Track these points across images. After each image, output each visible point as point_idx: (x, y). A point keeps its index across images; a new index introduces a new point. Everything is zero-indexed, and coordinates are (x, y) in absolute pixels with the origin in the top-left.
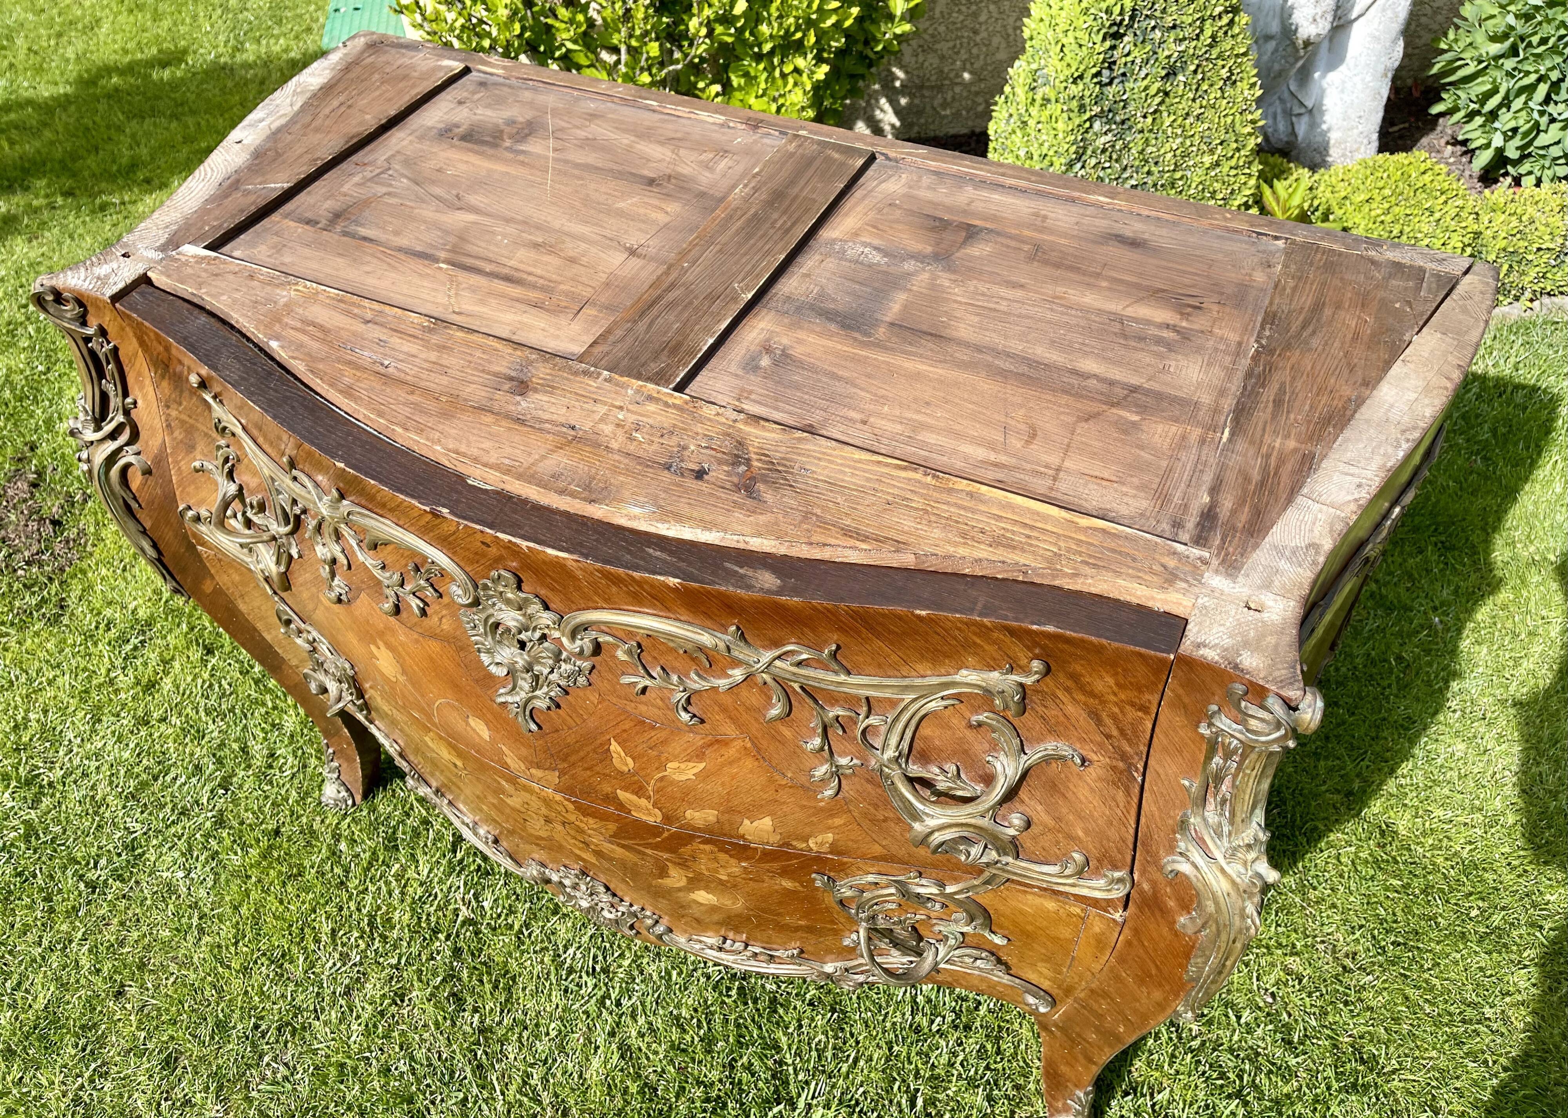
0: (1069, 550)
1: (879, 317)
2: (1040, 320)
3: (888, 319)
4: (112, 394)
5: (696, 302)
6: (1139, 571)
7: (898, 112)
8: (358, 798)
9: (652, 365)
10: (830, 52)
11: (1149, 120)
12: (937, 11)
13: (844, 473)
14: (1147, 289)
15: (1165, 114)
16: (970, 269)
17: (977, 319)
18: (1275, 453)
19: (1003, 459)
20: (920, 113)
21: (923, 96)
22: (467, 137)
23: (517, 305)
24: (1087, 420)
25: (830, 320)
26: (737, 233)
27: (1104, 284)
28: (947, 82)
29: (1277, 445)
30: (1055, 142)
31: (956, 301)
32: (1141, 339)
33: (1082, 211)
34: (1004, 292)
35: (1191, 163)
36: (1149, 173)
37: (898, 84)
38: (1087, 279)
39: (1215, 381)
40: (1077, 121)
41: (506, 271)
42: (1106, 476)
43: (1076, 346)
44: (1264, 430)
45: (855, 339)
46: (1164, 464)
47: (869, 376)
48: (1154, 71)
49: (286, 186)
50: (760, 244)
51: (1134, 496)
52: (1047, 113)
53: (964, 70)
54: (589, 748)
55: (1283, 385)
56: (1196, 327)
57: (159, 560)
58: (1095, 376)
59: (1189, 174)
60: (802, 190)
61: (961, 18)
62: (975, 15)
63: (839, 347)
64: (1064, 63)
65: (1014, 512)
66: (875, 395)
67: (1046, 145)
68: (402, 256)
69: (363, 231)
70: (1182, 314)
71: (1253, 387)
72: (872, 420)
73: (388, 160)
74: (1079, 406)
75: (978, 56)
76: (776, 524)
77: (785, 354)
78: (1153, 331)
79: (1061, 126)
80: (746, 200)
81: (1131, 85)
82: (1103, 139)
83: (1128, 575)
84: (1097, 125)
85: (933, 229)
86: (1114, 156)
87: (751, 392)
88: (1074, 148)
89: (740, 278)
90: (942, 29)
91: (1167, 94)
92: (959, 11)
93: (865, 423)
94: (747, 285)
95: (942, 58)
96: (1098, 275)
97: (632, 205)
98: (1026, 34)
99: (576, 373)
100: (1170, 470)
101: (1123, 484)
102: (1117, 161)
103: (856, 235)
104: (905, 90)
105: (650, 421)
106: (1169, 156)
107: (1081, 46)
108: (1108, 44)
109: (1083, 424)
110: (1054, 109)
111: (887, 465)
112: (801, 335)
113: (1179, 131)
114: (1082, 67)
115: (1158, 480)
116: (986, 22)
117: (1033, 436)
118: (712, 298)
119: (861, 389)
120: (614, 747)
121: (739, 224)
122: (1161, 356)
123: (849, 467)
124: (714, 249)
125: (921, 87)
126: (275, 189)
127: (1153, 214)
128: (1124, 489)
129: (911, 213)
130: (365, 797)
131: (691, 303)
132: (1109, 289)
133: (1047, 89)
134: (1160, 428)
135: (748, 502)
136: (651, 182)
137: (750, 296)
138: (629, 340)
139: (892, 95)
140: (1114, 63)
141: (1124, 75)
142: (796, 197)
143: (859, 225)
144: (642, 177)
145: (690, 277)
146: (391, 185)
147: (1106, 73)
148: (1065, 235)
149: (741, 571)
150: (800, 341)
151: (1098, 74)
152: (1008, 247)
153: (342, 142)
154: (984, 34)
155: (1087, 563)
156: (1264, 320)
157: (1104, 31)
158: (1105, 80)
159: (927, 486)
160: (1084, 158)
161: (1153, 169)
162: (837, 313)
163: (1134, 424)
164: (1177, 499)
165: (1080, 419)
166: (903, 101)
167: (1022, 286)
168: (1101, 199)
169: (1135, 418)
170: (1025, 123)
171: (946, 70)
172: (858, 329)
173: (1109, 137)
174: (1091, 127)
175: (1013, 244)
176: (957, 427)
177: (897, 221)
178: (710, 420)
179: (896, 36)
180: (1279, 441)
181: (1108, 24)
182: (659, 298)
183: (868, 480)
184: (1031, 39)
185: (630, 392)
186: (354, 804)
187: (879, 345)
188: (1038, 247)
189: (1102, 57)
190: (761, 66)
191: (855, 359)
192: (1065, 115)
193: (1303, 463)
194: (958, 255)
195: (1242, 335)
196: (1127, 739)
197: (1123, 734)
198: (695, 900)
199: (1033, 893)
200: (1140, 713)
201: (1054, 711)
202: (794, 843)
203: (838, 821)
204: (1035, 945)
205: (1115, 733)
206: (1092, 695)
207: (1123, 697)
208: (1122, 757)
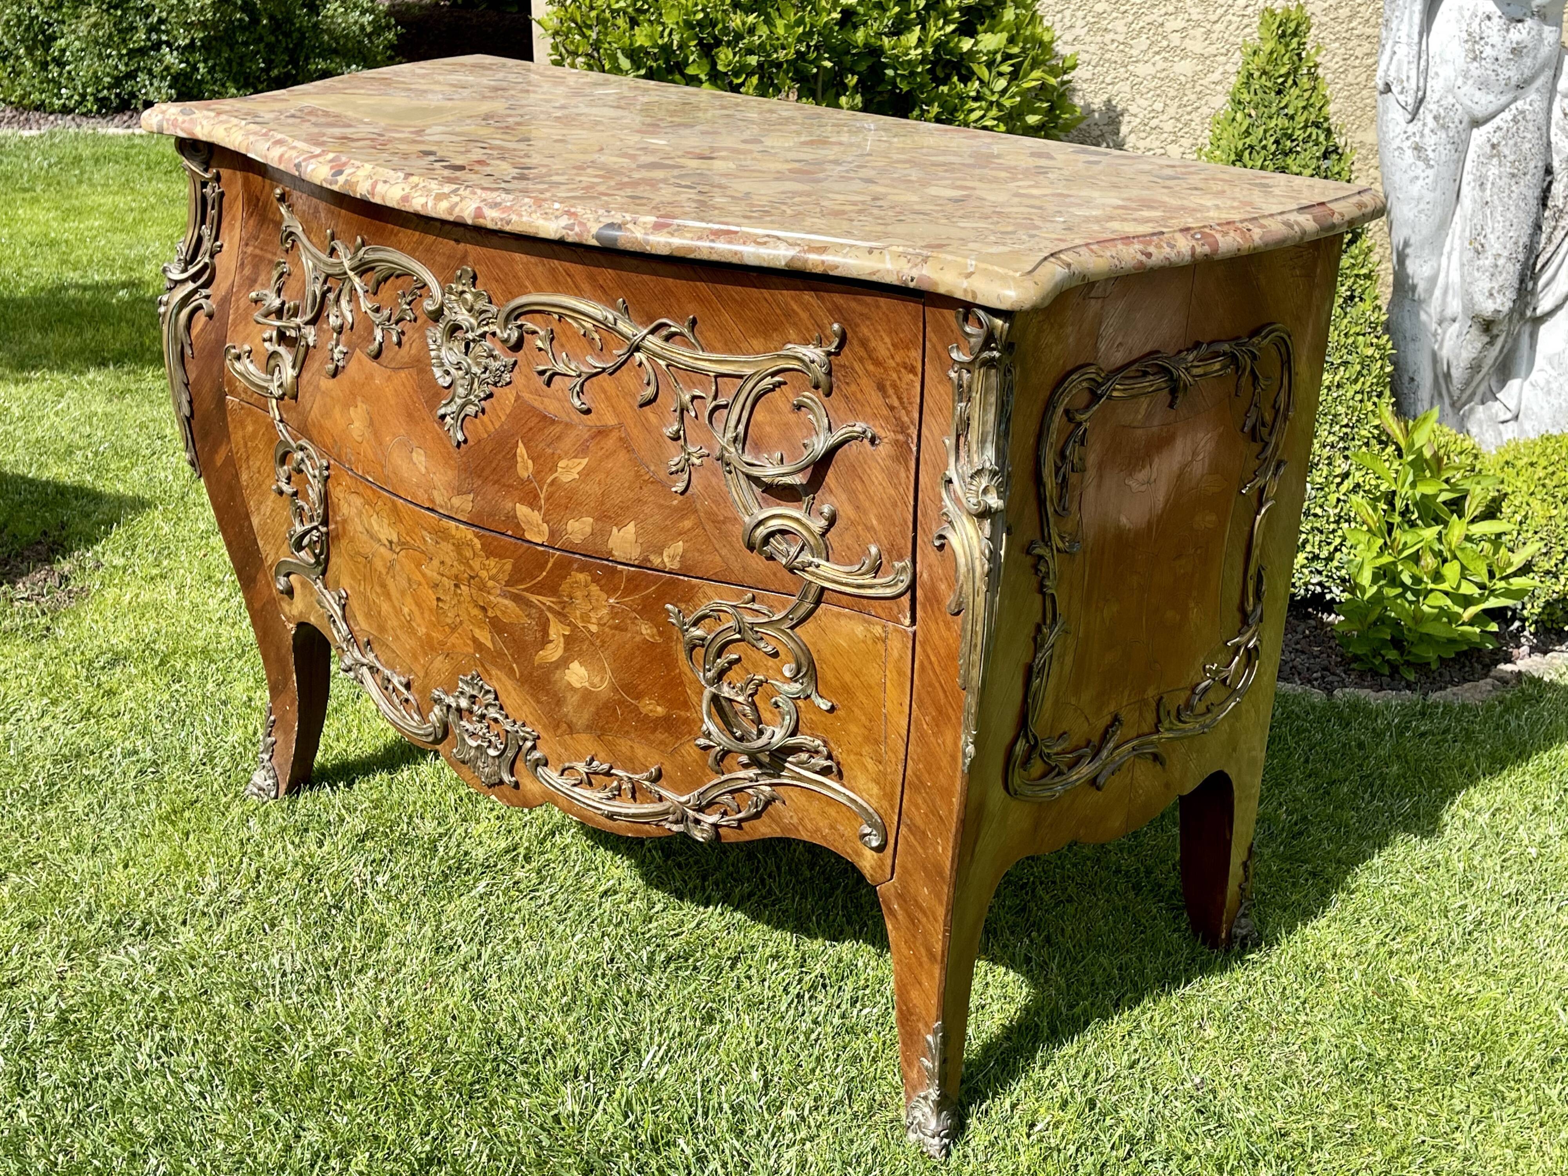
4: (206, 238)
8: (283, 787)
54: (500, 457)
57: (188, 419)
120: (521, 450)
130: (289, 791)
186: (276, 797)
196: (904, 408)
197: (902, 403)
198: (569, 684)
199: (845, 615)
200: (911, 376)
201: (854, 387)
202: (652, 557)
203: (687, 524)
204: (856, 710)
205: (896, 403)
206: (878, 363)
207: (898, 359)
208: (903, 429)
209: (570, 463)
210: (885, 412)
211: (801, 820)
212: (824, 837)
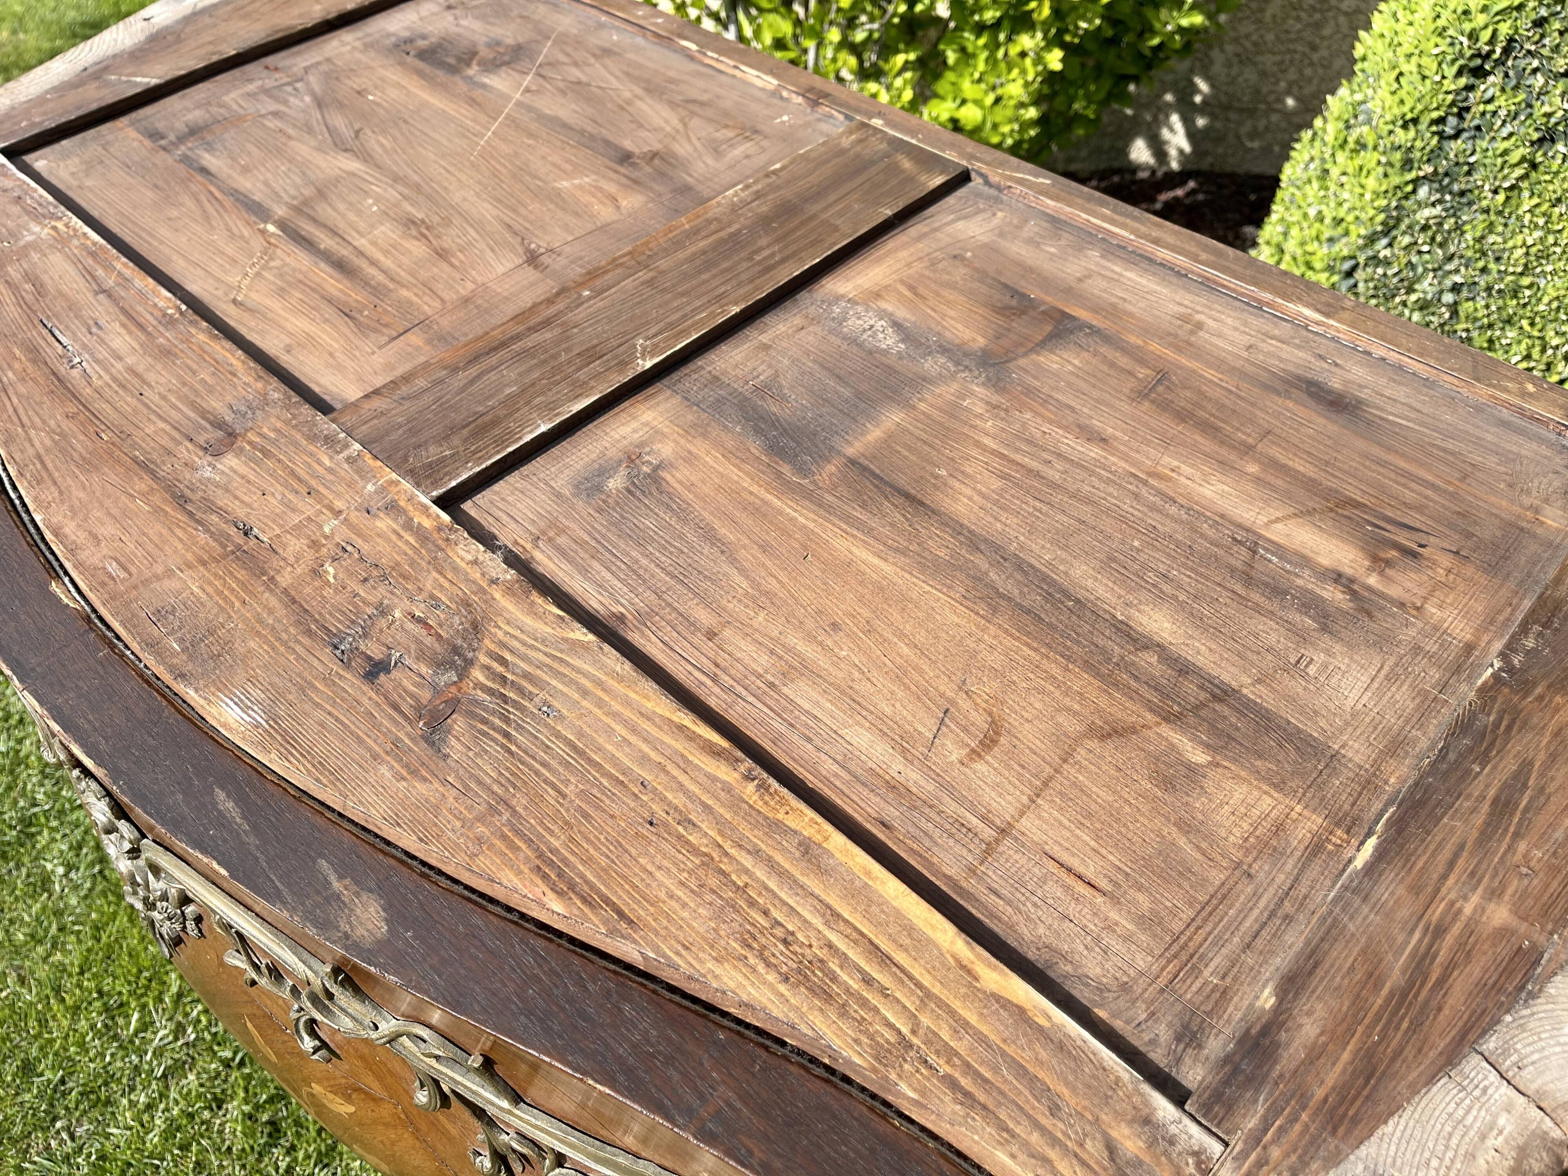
0: (931, 1040)
1: (836, 441)
2: (1107, 512)
3: (850, 451)
5: (563, 357)
6: (1054, 1142)
7: (1192, 134)
9: (432, 449)
10: (1075, 35)
11: (1501, 197)
12: (1268, 13)
13: (610, 732)
14: (1328, 494)
15: (1526, 194)
16: (1029, 391)
17: (997, 484)
18: (1456, 929)
19: (913, 777)
20: (1219, 139)
21: (1227, 120)
22: (426, 55)
23: (324, 305)
24: (1104, 737)
25: (758, 431)
26: (691, 259)
27: (1253, 468)
28: (1262, 106)
29: (1468, 909)
30: (1358, 204)
31: (978, 444)
32: (1277, 591)
33: (1267, 327)
34: (1071, 444)
35: (1549, 268)
36: (1484, 270)
37: (1198, 99)
38: (1223, 451)
39: (1390, 718)
40: (1396, 180)
41: (345, 252)
42: (1089, 873)
43: (1151, 577)
44: (1451, 865)
45: (779, 475)
46: (1217, 877)
47: (765, 548)
48: (1523, 130)
49: (154, 82)
50: (714, 283)
51: (1127, 939)
52: (1357, 162)
53: (1289, 93)
55: (1526, 765)
56: (1394, 591)
58: (1160, 648)
59: (1542, 283)
60: (825, 209)
61: (1299, 26)
62: (1317, 26)
63: (746, 483)
64: (1396, 98)
65: (867, 915)
66: (755, 585)
67: (1346, 206)
68: (228, 202)
69: (209, 160)
70: (1375, 559)
71: (1462, 756)
72: (727, 633)
73: (306, 70)
74: (1103, 702)
75: (1310, 80)
76: (436, 810)
77: (654, 477)
78: (1305, 581)
79: (1371, 183)
80: (734, 209)
81: (1485, 145)
82: (1427, 212)
83: (1025, 1145)
84: (1423, 192)
85: (1003, 311)
86: (1439, 238)
87: (562, 531)
88: (1382, 217)
89: (653, 331)
90: (1270, 37)
91: (1534, 166)
92: (1298, 19)
93: (711, 635)
94: (656, 346)
95: (1263, 74)
96: (1246, 450)
97: (580, 187)
98: (1359, 51)
99: (312, 438)
100: (1223, 895)
101: (1113, 899)
102: (1441, 245)
103: (878, 295)
104: (1206, 108)
105: (365, 548)
106: (1520, 252)
107: (1424, 78)
108: (1463, 81)
109: (1093, 744)
110: (1369, 158)
111: (693, 737)
112: (699, 447)
113: (1541, 221)
114: (1419, 107)
115: (1191, 913)
116: (1331, 37)
117: (989, 742)
118: (591, 355)
119: (742, 571)
121: (702, 244)
122: (1302, 637)
123: (626, 723)
124: (643, 275)
125: (1228, 108)
126: (140, 83)
127: (1393, 357)
128: (1114, 915)
129: (982, 275)
131: (554, 357)
132: (1258, 480)
133: (1365, 129)
134: (1239, 793)
135: (420, 749)
136: (625, 158)
137: (648, 364)
138: (427, 399)
139: (1188, 112)
140: (1468, 109)
141: (1478, 128)
142: (812, 218)
143: (887, 281)
144: (616, 148)
145: (580, 314)
146: (285, 103)
147: (1452, 121)
148: (1219, 364)
149: (336, 885)
150: (690, 459)
151: (1441, 121)
152: (1112, 365)
153: (263, 35)
154: (1325, 53)
155: (953, 1084)
156: (1533, 611)
157: (1461, 62)
158: (1449, 131)
159: (736, 802)
160: (1394, 233)
161: (1492, 266)
162: (774, 422)
163: (1192, 769)
164: (1209, 975)
165: (1092, 732)
166: (1201, 122)
167: (1104, 441)
168: (1308, 312)
169: (1200, 757)
170: (1326, 171)
171: (1265, 90)
172: (791, 458)
173: (1438, 210)
174: (1414, 191)
175: (1123, 361)
176: (864, 687)
177: (952, 286)
178: (456, 569)
179: (1181, 30)
180: (1475, 898)
181: (1468, 53)
182: (517, 337)
183: (644, 759)
184: (1364, 59)
185: (370, 488)
187: (810, 496)
188: (1163, 376)
189: (1450, 97)
190: (982, 41)
191: (760, 512)
192: (1380, 170)
193: (1507, 972)
194: (1022, 362)
195: (1481, 630)
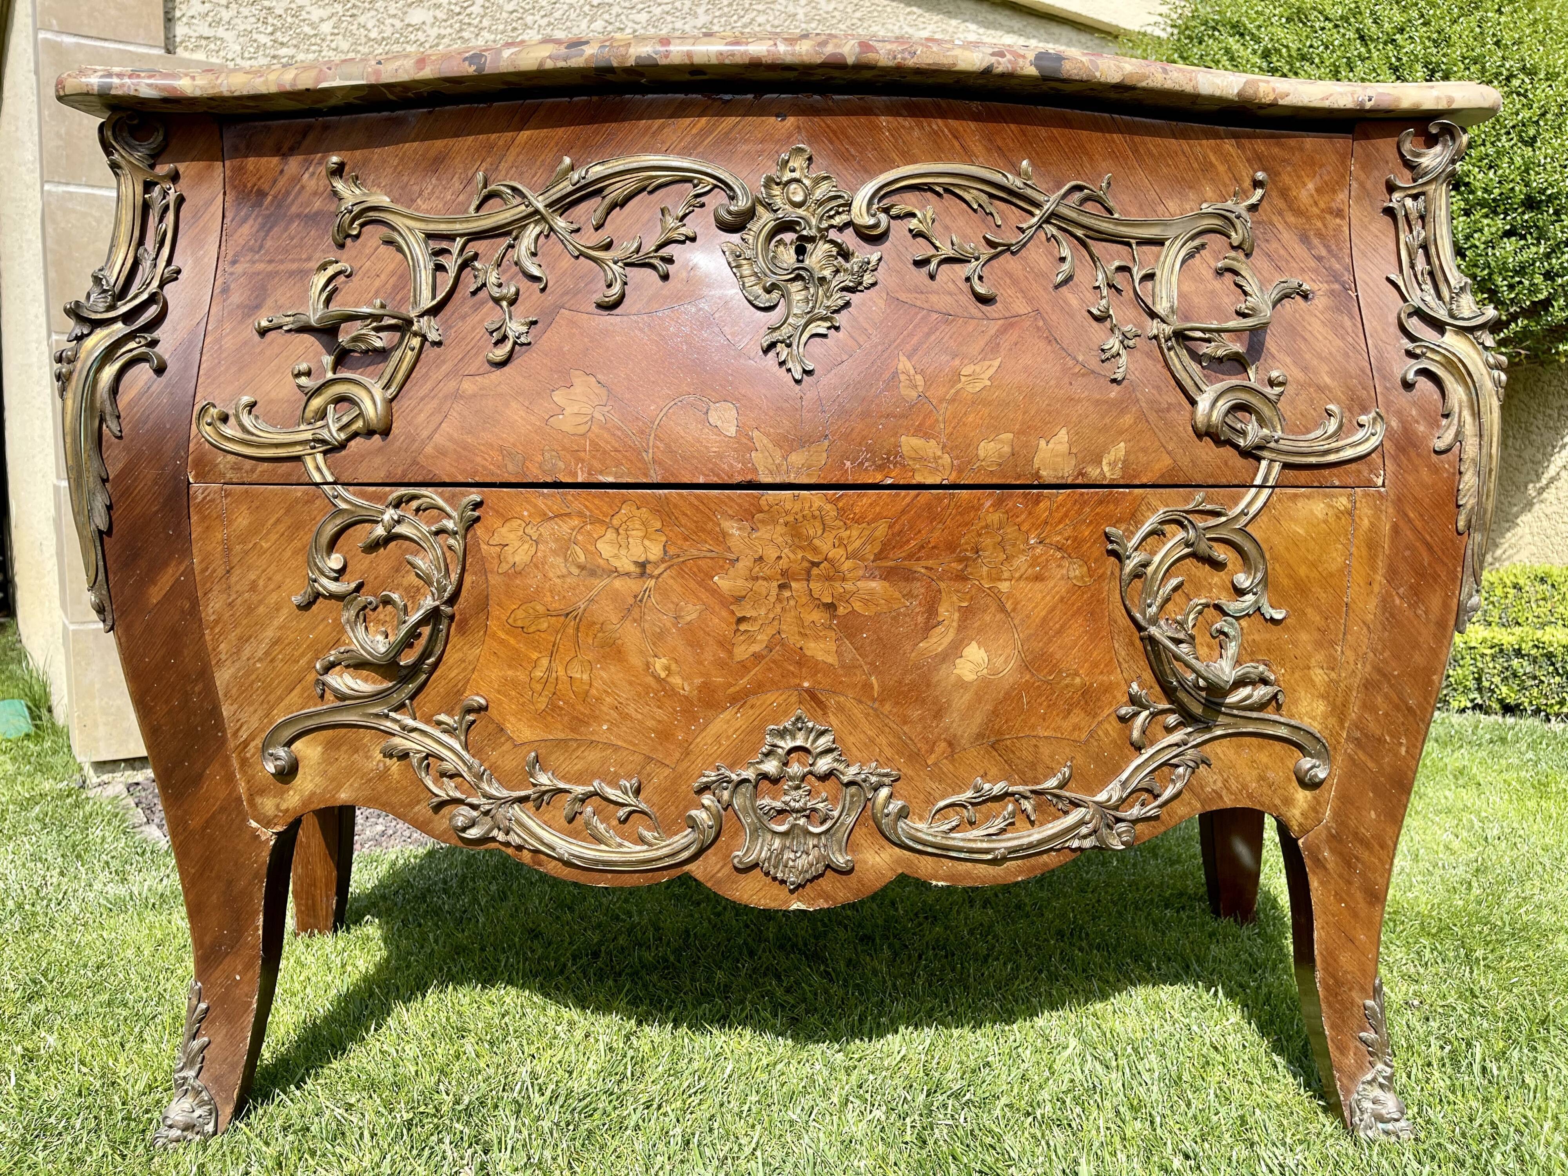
57: (100, 532)
120: (904, 364)
186: (216, 1131)
196: (1335, 256)
197: (1330, 251)
198: (959, 677)
199: (1303, 495)
200: (1338, 221)
201: (1275, 245)
202: (1089, 469)
203: (1128, 420)
204: (1309, 611)
205: (1324, 252)
206: (1299, 212)
207: (1322, 205)
208: (1335, 277)
209: (978, 368)
210: (1313, 263)
211: (1225, 781)
212: (1250, 796)
